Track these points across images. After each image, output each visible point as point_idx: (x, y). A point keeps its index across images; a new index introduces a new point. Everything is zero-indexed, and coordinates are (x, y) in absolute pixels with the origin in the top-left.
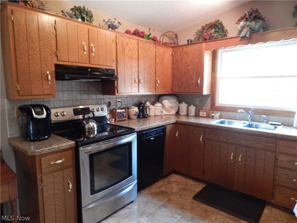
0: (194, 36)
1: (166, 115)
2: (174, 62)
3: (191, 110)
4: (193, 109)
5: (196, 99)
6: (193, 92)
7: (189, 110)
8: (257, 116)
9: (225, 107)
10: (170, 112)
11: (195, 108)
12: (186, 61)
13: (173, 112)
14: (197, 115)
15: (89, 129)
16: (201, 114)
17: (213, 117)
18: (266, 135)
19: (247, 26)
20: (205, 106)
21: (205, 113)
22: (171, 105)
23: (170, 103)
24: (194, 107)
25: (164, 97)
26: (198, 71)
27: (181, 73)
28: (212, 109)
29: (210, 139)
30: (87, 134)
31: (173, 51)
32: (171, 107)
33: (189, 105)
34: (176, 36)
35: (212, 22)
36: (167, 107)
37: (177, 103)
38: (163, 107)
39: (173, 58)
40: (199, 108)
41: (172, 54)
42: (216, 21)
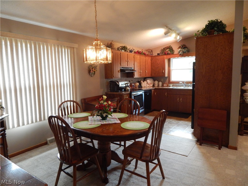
2: (152, 63)
4: (161, 83)
5: (162, 79)
7: (159, 84)
9: (174, 82)
10: (150, 85)
12: (158, 63)
13: (152, 85)
14: (163, 86)
16: (164, 85)
17: (170, 86)
19: (182, 51)
20: (166, 82)
21: (166, 85)
22: (150, 82)
25: (147, 79)
26: (163, 67)
27: (155, 68)
28: (169, 83)
29: (170, 94)
31: (152, 58)
32: (151, 83)
33: (159, 82)
34: (152, 51)
35: (168, 46)
36: (149, 83)
37: (153, 81)
38: (147, 83)
39: (151, 61)
40: (163, 83)
41: (151, 59)
42: (169, 46)
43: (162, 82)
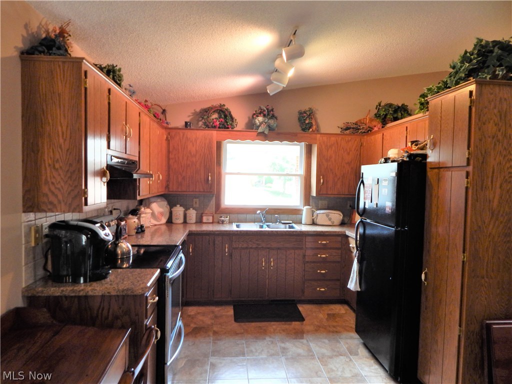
0: (189, 116)
1: (156, 225)
2: (171, 150)
3: (191, 215)
4: (192, 214)
5: (195, 200)
6: (200, 192)
7: (188, 215)
8: (269, 216)
9: (233, 209)
10: (161, 220)
11: (196, 212)
12: (190, 151)
13: (164, 220)
14: (200, 221)
15: (123, 254)
16: (205, 219)
17: (223, 222)
18: (295, 233)
19: (265, 123)
20: (208, 209)
21: (211, 218)
22: (161, 210)
23: (160, 207)
24: (194, 211)
25: (152, 200)
26: (208, 165)
27: (181, 166)
28: (218, 212)
29: (237, 248)
30: (119, 262)
31: (169, 134)
32: (162, 214)
33: (187, 209)
34: (164, 111)
35: (215, 104)
36: (156, 213)
37: (168, 207)
38: (153, 214)
39: (169, 144)
40: (201, 212)
41: (167, 138)
42: (221, 106)
43: (196, 210)
